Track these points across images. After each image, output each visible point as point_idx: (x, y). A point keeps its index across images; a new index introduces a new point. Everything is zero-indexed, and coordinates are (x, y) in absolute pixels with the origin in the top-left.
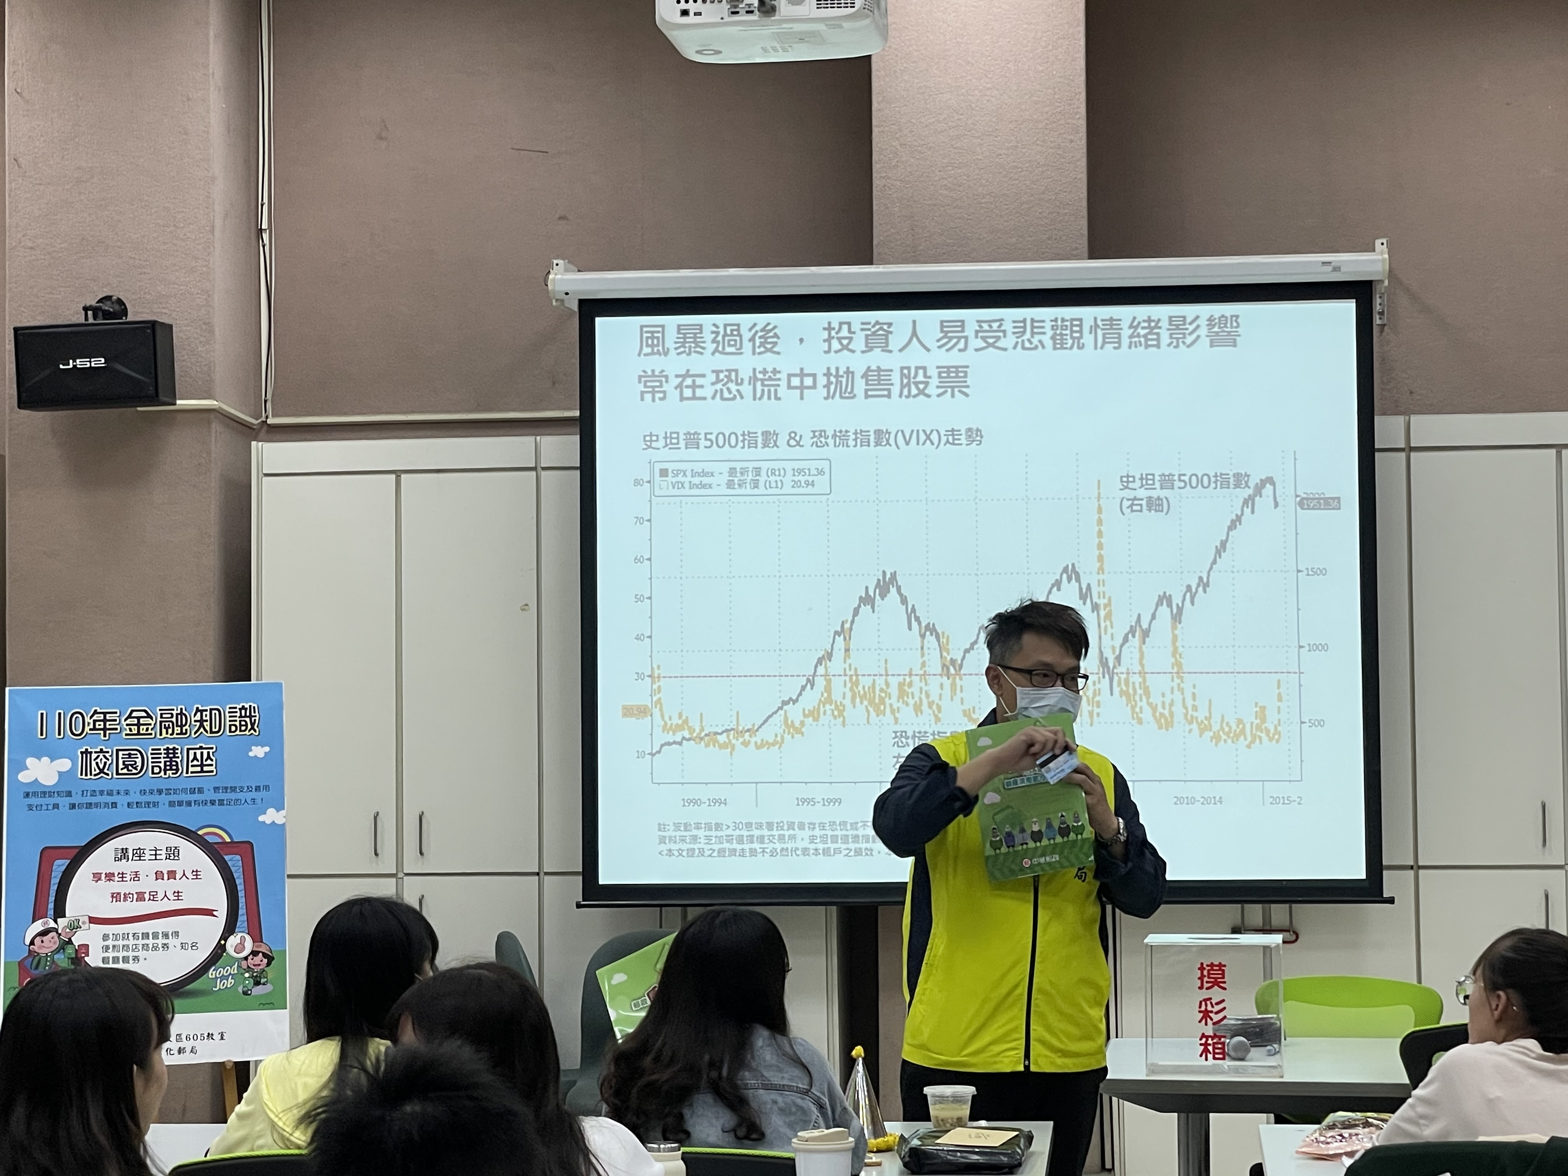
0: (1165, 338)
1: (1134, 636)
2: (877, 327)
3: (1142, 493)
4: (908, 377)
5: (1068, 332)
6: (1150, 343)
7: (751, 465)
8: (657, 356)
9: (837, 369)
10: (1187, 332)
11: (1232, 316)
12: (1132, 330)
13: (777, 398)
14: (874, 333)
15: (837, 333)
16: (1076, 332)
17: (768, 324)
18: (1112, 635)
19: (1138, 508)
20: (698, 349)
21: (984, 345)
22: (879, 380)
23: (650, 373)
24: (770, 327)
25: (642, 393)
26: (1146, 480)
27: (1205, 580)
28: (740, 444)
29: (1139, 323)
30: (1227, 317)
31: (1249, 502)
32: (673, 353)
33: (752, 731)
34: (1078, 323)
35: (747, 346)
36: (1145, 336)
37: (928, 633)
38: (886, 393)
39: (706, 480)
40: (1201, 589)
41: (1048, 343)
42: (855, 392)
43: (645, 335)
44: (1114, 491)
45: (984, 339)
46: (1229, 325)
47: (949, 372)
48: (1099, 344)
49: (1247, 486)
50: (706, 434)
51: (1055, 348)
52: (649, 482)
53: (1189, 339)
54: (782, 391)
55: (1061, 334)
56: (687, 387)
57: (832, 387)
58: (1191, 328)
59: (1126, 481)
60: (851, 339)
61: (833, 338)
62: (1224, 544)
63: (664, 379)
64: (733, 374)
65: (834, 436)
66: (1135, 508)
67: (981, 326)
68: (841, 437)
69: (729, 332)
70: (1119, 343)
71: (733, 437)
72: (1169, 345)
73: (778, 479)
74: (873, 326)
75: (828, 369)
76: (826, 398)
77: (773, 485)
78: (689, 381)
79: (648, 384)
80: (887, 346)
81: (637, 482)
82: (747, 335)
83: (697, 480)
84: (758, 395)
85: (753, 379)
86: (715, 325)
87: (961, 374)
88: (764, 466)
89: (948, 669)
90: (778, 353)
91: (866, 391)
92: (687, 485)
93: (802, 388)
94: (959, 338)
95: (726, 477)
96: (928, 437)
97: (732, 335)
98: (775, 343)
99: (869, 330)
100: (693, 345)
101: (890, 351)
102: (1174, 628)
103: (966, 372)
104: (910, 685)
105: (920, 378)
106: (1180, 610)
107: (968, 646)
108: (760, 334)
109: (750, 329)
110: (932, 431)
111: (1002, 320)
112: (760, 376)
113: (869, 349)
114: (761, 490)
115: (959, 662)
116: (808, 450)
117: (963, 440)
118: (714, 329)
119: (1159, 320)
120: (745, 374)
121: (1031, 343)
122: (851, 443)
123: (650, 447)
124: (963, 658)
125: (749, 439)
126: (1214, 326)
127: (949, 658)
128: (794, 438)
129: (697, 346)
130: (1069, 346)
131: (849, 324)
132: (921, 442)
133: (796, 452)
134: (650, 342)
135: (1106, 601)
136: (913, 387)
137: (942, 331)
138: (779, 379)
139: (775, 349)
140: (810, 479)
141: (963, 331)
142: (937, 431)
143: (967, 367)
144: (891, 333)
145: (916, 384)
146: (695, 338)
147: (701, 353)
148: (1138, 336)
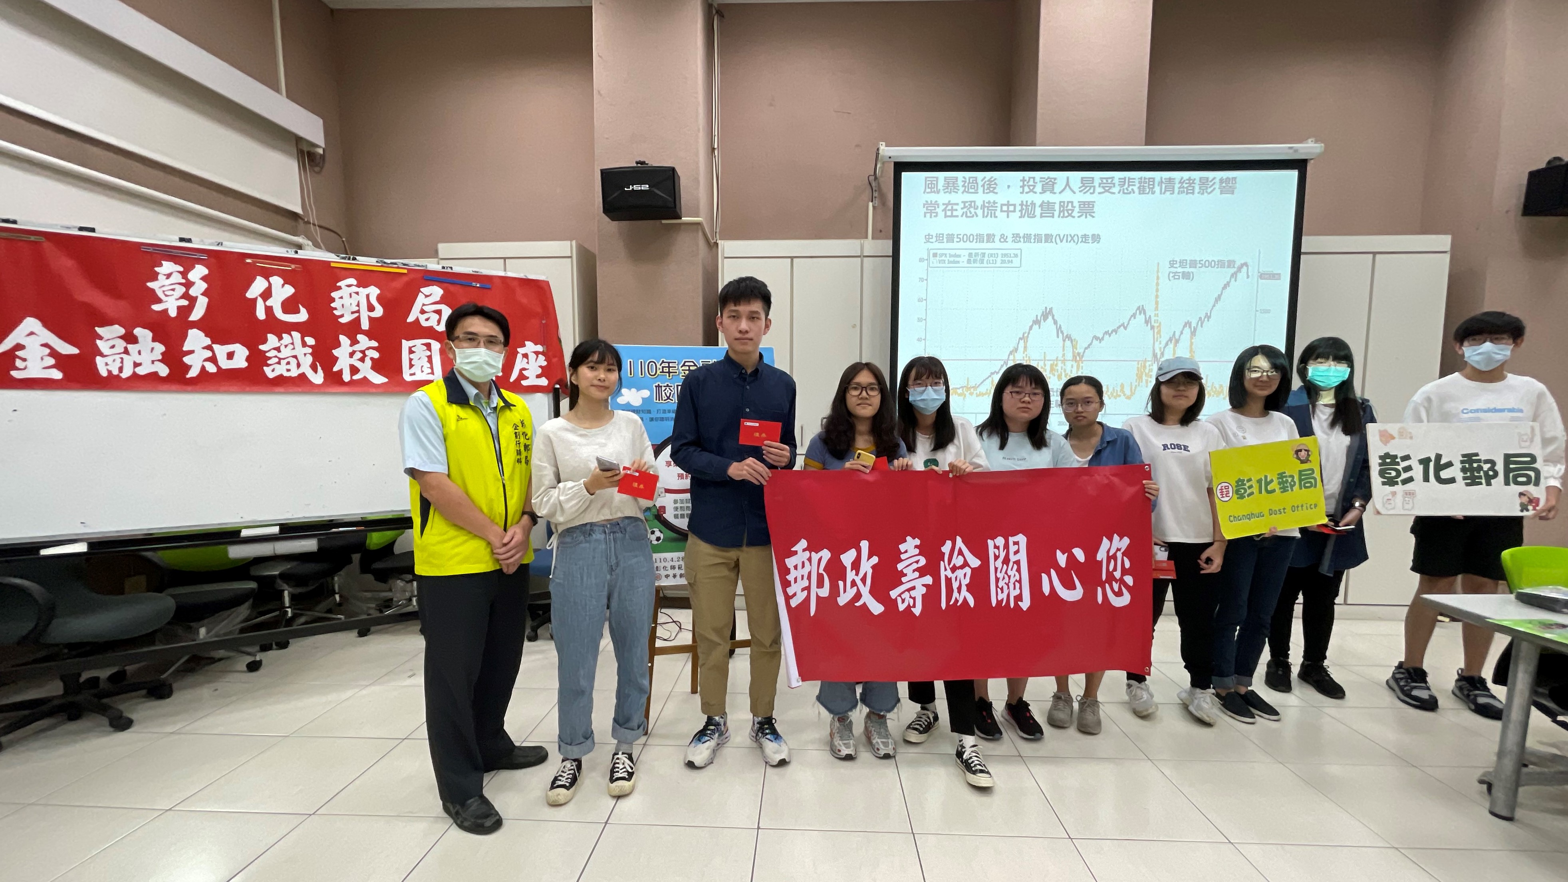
0: (1197, 189)
1: (1171, 343)
2: (1048, 180)
3: (1180, 270)
4: (1064, 207)
5: (1147, 185)
6: (1189, 191)
7: (980, 252)
8: (933, 194)
9: (1027, 202)
10: (1209, 186)
11: (1233, 178)
12: (1180, 185)
13: (996, 217)
14: (1047, 184)
15: (1027, 183)
16: (1151, 185)
17: (992, 178)
18: (1160, 341)
19: (1177, 277)
20: (955, 190)
21: (1103, 190)
22: (1048, 208)
23: (929, 203)
24: (992, 179)
25: (925, 213)
26: (1182, 263)
27: (1209, 315)
28: (975, 241)
29: (1184, 181)
30: (1230, 179)
31: (1234, 275)
32: (942, 192)
33: (975, 387)
34: (1152, 180)
35: (980, 190)
36: (1187, 188)
37: (1067, 339)
38: (1051, 215)
39: (957, 259)
40: (1206, 319)
41: (1136, 190)
42: (1036, 214)
43: (928, 182)
44: (1165, 269)
45: (1103, 187)
46: (1231, 182)
47: (1084, 205)
48: (1163, 191)
49: (1234, 267)
50: (957, 235)
51: (1140, 194)
52: (927, 260)
53: (1209, 190)
54: (998, 213)
55: (1144, 186)
56: (949, 210)
57: (1024, 211)
58: (1211, 184)
59: (1172, 263)
60: (1034, 186)
61: (1025, 185)
62: (1219, 297)
63: (936, 206)
64: (973, 204)
65: (1024, 237)
66: (1176, 277)
67: (1102, 181)
68: (1027, 238)
69: (971, 181)
70: (1173, 191)
71: (971, 237)
72: (1198, 193)
73: (994, 259)
74: (1047, 180)
75: (1022, 202)
76: (1020, 217)
77: (991, 262)
78: (949, 207)
79: (929, 208)
80: (1053, 190)
81: (921, 260)
82: (980, 183)
83: (952, 259)
84: (986, 214)
85: (983, 207)
86: (964, 177)
87: (1091, 206)
88: (987, 252)
89: (1076, 358)
90: (997, 193)
91: (1041, 214)
92: (947, 262)
93: (1008, 212)
94: (1091, 187)
95: (967, 257)
96: (1072, 238)
97: (973, 183)
98: (995, 188)
99: (1044, 181)
100: (952, 188)
101: (1055, 193)
102: (1192, 338)
103: (1093, 205)
104: (1056, 365)
105: (1070, 207)
106: (1195, 329)
107: (1086, 346)
108: (987, 183)
109: (982, 180)
110: (1074, 235)
111: (1114, 177)
112: (987, 205)
113: (1044, 191)
114: (985, 265)
115: (1082, 354)
116: (1010, 244)
117: (1090, 241)
118: (964, 179)
119: (1195, 179)
120: (979, 203)
121: (1127, 190)
122: (1032, 241)
123: (929, 242)
124: (1084, 352)
125: (980, 238)
126: (1223, 183)
127: (1077, 352)
128: (1003, 238)
129: (955, 189)
130: (1147, 192)
131: (1034, 178)
132: (1069, 240)
133: (1004, 245)
134: (930, 186)
135: (1158, 324)
136: (1066, 212)
137: (1082, 183)
138: (997, 207)
139: (995, 191)
140: (1010, 259)
141: (1093, 183)
142: (1077, 235)
143: (1094, 202)
144: (1056, 183)
145: (1067, 210)
146: (954, 184)
147: (957, 192)
148: (1183, 187)
